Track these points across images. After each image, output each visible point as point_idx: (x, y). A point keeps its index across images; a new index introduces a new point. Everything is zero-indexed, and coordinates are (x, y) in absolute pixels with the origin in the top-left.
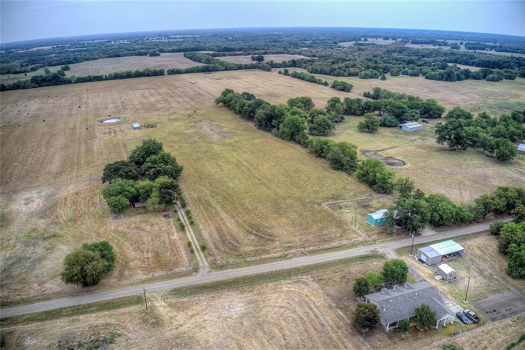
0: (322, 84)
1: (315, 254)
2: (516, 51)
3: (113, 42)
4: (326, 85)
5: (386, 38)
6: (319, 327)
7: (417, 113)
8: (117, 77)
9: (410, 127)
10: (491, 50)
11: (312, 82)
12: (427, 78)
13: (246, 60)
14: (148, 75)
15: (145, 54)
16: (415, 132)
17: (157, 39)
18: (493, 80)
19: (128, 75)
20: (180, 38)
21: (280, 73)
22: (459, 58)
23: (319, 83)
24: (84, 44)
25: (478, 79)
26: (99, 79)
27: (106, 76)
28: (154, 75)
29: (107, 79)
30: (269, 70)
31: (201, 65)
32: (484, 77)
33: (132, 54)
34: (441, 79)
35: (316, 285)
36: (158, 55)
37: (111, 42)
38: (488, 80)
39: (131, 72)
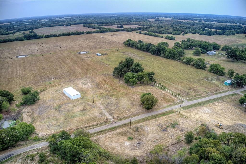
0: (160, 37)
1: (217, 94)
2: (226, 22)
3: (39, 20)
4: (162, 38)
5: (166, 17)
6: (236, 113)
7: (212, 48)
8: (63, 35)
9: (212, 53)
10: (215, 22)
11: (155, 36)
12: (200, 34)
13: (115, 27)
14: (77, 34)
15: (63, 25)
16: (214, 55)
17: (60, 19)
18: (227, 35)
19: (68, 34)
20: (70, 18)
21: (137, 33)
22: (207, 26)
23: (159, 37)
24: (25, 21)
25: (221, 34)
26: (55, 36)
27: (58, 35)
28: (80, 34)
29: (59, 36)
30: (131, 32)
31: (96, 30)
32: (223, 34)
33: (56, 25)
34: (207, 35)
35: (225, 103)
36: (70, 26)
37: (38, 20)
38: (225, 35)
39: (69, 33)
